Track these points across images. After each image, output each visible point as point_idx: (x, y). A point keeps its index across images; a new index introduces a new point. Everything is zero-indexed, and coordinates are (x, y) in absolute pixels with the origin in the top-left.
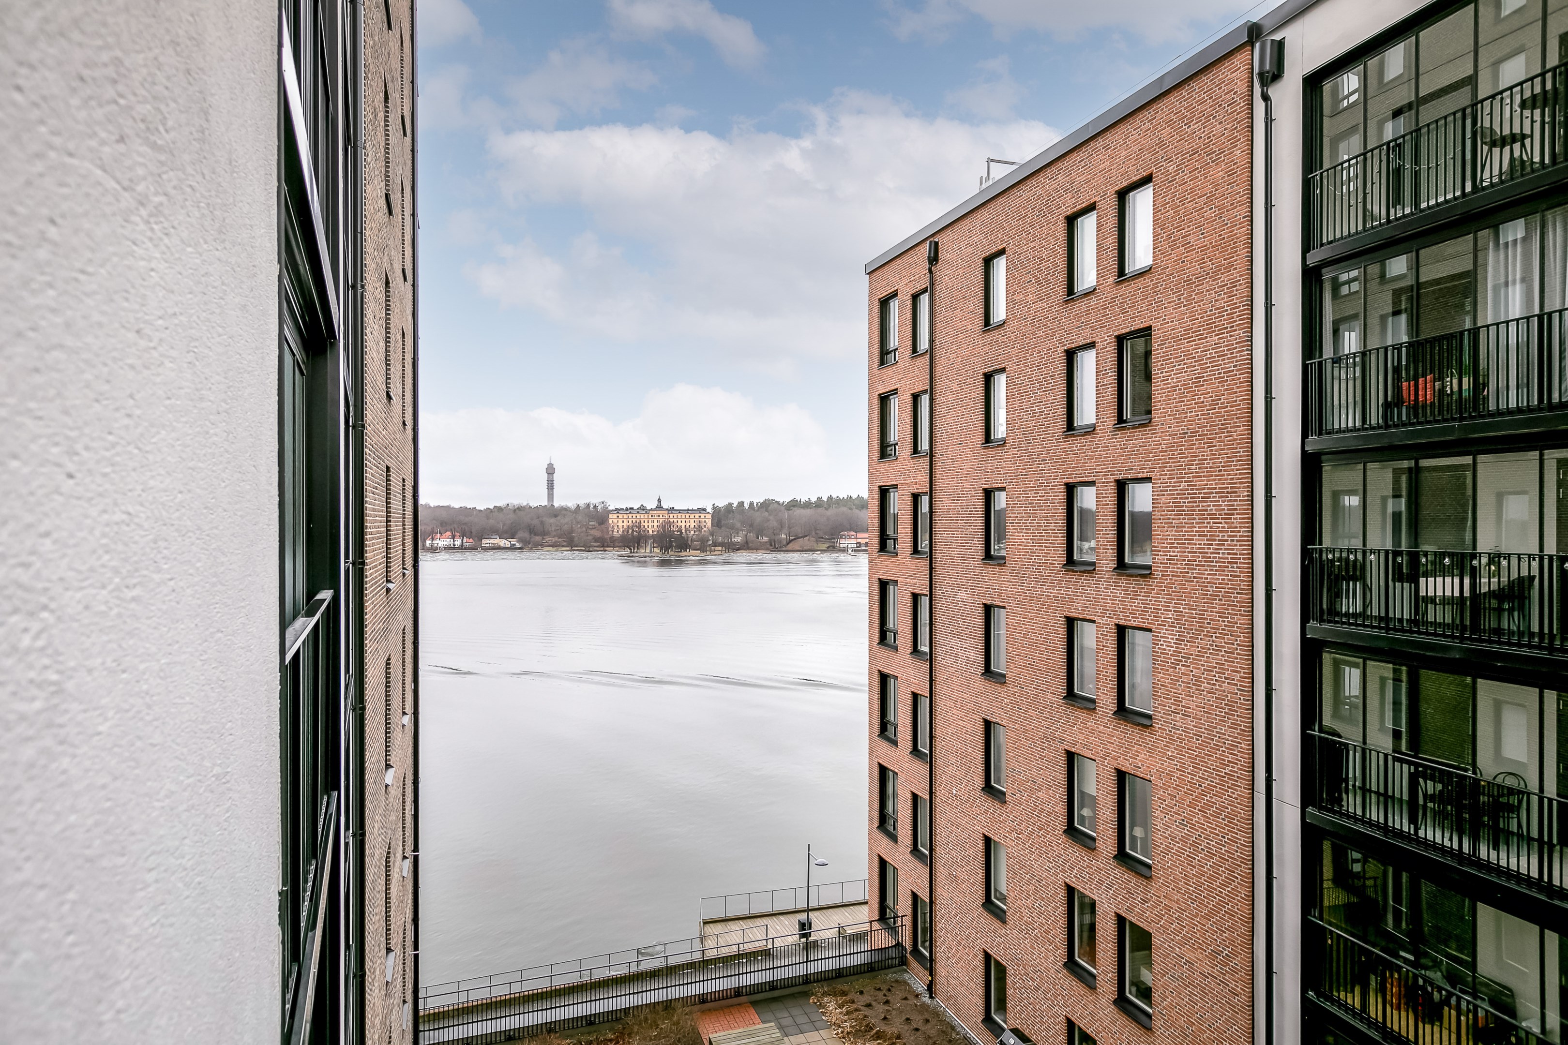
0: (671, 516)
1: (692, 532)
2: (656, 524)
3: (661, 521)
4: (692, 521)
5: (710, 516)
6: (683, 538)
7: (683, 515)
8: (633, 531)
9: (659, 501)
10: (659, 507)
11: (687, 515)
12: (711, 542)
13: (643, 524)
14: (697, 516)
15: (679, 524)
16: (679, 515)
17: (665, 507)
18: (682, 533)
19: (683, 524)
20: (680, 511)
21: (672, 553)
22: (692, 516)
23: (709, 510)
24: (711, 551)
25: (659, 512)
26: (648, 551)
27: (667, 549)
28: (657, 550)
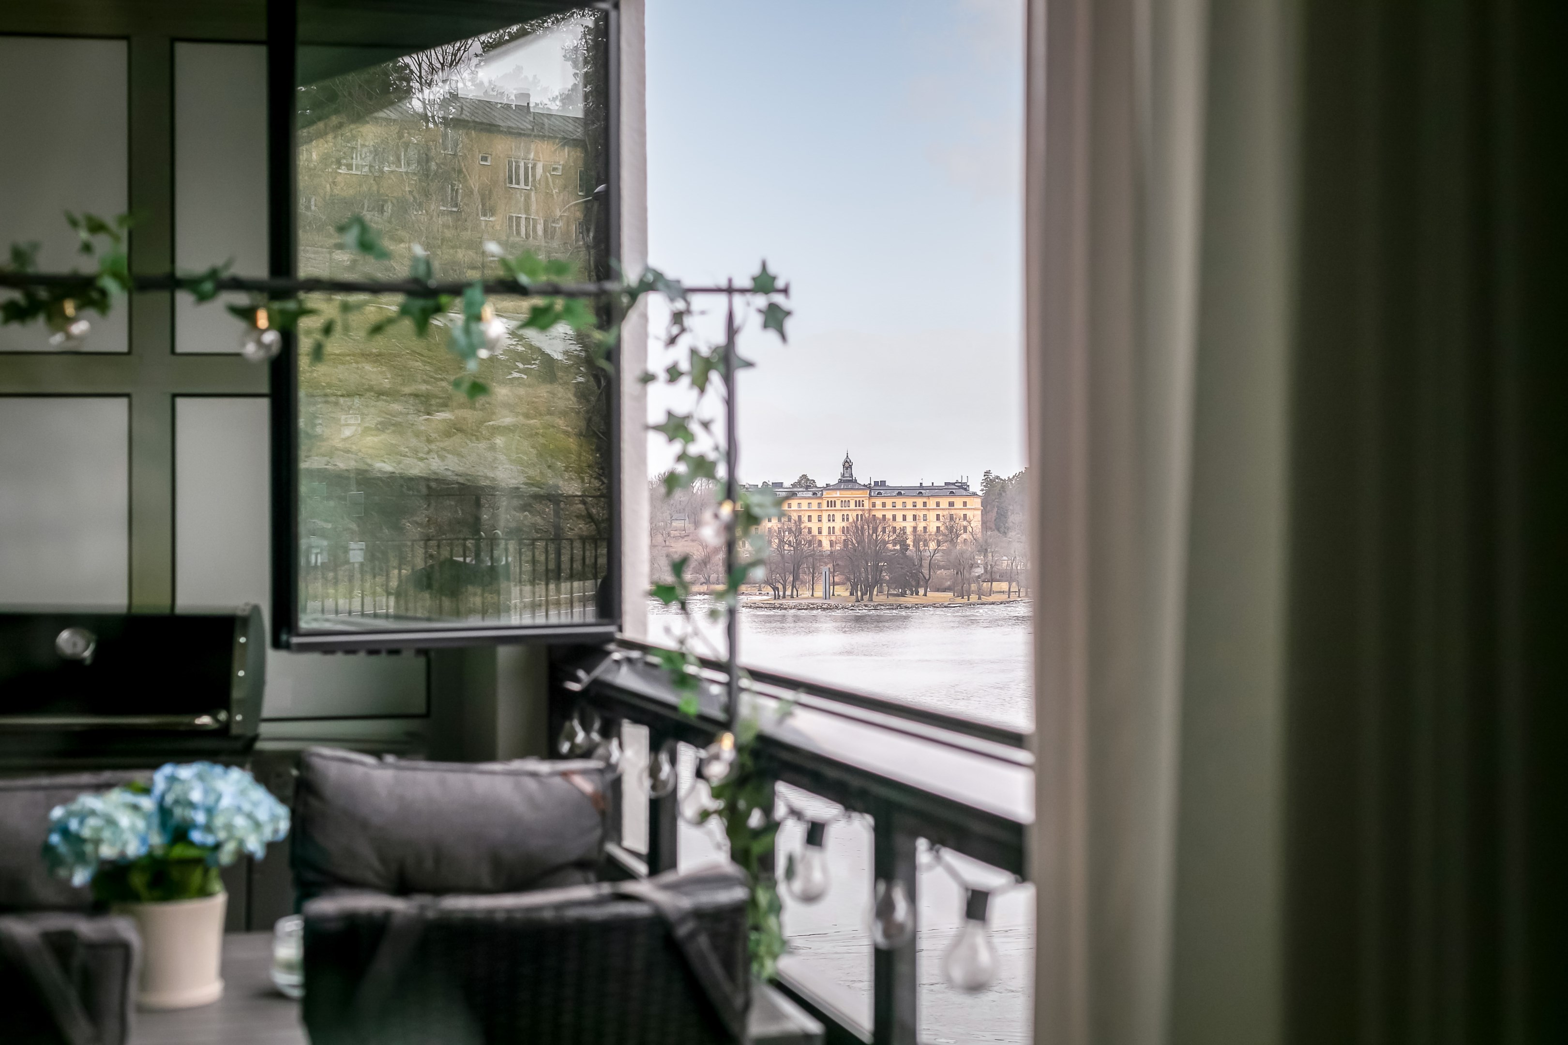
0: (879, 502)
1: (933, 545)
2: (839, 524)
3: (852, 516)
4: (932, 516)
5: (976, 503)
6: (911, 559)
7: (909, 502)
8: (781, 541)
9: (848, 465)
10: (848, 481)
11: (920, 502)
12: (980, 571)
13: (806, 524)
14: (944, 502)
15: (899, 524)
16: (899, 502)
17: (862, 480)
18: (905, 547)
19: (909, 525)
20: (900, 492)
21: (882, 598)
22: (932, 503)
23: (976, 486)
24: (980, 593)
25: (848, 494)
26: (819, 593)
27: (868, 588)
28: (842, 592)
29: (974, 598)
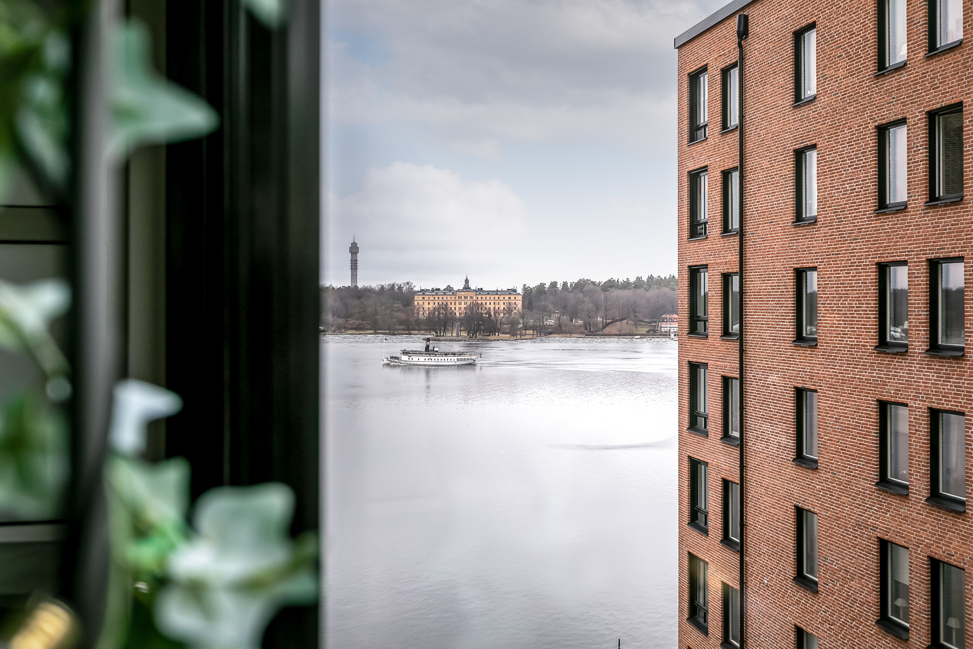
0: (479, 297)
1: (502, 315)
2: (463, 306)
3: (469, 303)
4: (501, 303)
5: (520, 298)
6: (492, 320)
7: (492, 297)
8: (439, 313)
9: (467, 281)
10: (467, 288)
11: (497, 297)
12: (521, 326)
13: (449, 306)
14: (507, 297)
15: (488, 306)
16: (488, 297)
17: (473, 287)
18: (490, 315)
19: (492, 307)
20: (489, 293)
21: (480, 337)
22: (501, 298)
23: (520, 291)
24: (521, 335)
25: (467, 293)
26: (455, 334)
27: (475, 332)
28: (464, 334)
29: (518, 337)
